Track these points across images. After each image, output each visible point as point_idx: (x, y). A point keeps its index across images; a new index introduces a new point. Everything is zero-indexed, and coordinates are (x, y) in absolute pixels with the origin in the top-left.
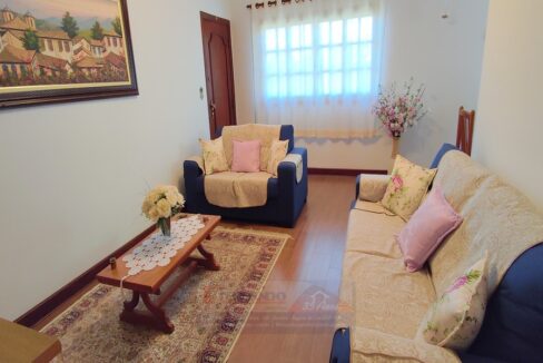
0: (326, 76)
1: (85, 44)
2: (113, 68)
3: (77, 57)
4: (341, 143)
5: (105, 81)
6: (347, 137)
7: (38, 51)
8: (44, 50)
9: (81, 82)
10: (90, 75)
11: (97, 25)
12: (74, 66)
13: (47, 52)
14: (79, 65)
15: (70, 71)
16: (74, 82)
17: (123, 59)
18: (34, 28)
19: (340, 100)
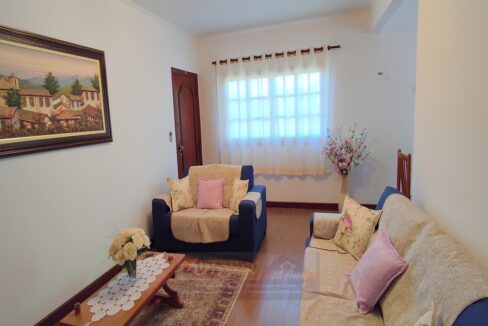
0: (281, 121)
1: (64, 99)
2: (90, 119)
3: (56, 111)
4: (296, 179)
5: (81, 130)
6: (301, 174)
7: (19, 108)
8: (25, 105)
9: (59, 133)
10: (68, 126)
11: (77, 82)
12: (53, 119)
13: (28, 108)
14: (58, 117)
15: (48, 123)
16: (52, 132)
17: (100, 111)
18: (17, 87)
19: (294, 141)
